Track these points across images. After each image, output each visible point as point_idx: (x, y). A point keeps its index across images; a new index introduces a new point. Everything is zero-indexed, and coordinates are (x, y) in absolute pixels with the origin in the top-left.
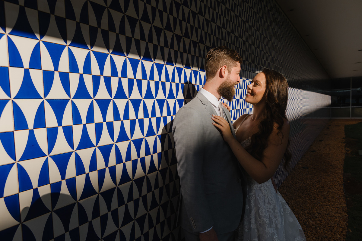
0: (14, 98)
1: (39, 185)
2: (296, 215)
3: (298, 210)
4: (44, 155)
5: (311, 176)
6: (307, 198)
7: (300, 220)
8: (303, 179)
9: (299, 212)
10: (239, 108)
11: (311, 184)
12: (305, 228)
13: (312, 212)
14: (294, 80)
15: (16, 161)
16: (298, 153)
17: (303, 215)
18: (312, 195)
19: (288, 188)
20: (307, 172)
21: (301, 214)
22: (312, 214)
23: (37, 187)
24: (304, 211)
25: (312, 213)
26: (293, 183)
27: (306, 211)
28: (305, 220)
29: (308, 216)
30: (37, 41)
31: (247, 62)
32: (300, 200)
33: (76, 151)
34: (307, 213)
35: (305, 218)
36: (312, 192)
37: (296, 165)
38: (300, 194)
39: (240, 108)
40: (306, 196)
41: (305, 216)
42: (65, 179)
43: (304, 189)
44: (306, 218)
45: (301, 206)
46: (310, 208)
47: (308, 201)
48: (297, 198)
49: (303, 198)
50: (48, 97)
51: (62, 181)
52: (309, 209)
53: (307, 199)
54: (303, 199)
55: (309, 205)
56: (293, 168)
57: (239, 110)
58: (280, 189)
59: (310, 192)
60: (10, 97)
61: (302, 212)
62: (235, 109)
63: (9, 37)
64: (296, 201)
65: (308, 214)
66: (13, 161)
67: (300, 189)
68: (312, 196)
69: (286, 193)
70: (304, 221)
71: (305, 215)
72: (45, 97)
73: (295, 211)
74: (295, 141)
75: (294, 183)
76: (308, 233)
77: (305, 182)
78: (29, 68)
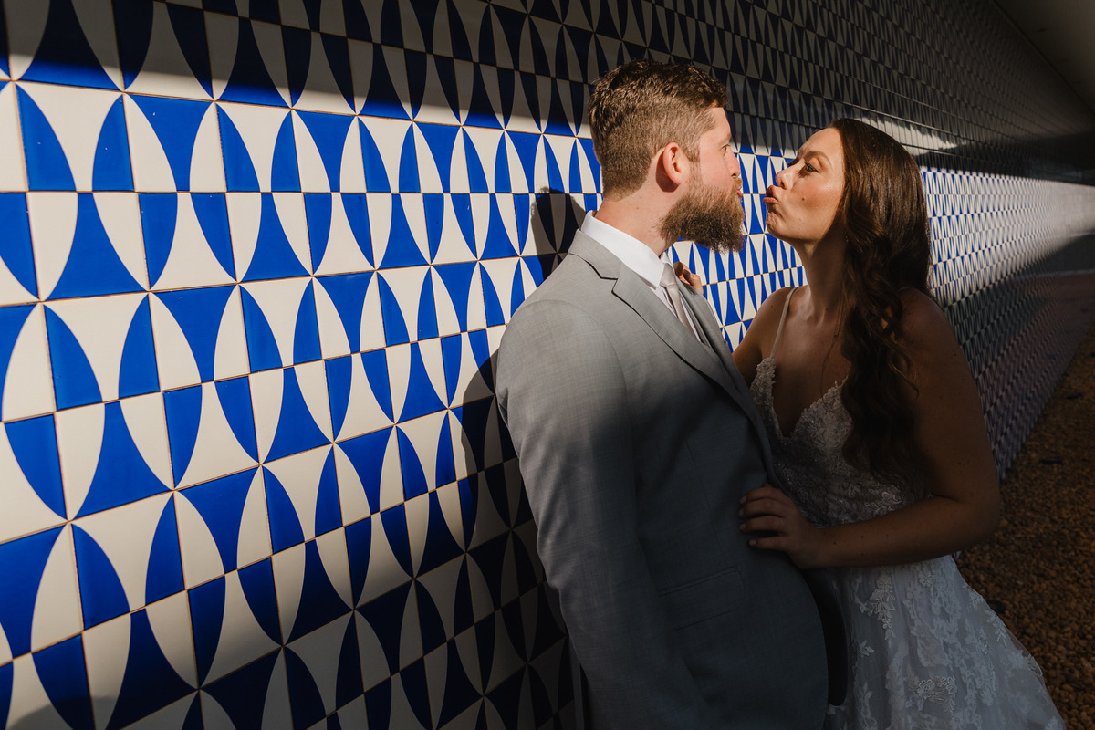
0: (50, 299)
1: (151, 598)
2: (1035, 650)
3: (1038, 626)
4: (159, 488)
5: (1074, 490)
6: (1068, 578)
7: (1050, 665)
8: (1049, 505)
9: (1044, 633)
10: (780, 267)
11: (1075, 520)
12: (1071, 696)
13: (1089, 628)
14: (977, 145)
15: (66, 518)
16: (1022, 408)
17: (1057, 644)
18: (1085, 562)
19: (997, 546)
20: (1060, 477)
21: (1051, 641)
22: (1089, 637)
23: (144, 603)
24: (1062, 627)
25: (1089, 633)
26: (1015, 525)
27: (1069, 629)
28: (1070, 664)
29: (1077, 647)
30: (114, 96)
31: (795, 94)
32: (1044, 585)
33: (267, 466)
34: (1073, 636)
35: (1068, 657)
36: (1081, 551)
37: (1018, 454)
38: (1042, 563)
39: (786, 266)
40: (1064, 568)
41: (1068, 649)
42: (236, 569)
43: (1055, 543)
44: (1072, 653)
45: (1048, 612)
46: (1080, 613)
47: (1071, 586)
48: (1033, 583)
49: (1054, 578)
50: (159, 286)
51: (228, 576)
52: (1079, 619)
53: (1068, 582)
54: (1054, 582)
55: (1078, 602)
56: (1009, 466)
57: (781, 274)
58: (969, 555)
59: (1075, 550)
60: (37, 295)
61: (1053, 634)
62: (766, 270)
63: (24, 91)
64: (1030, 592)
65: (1075, 640)
66: (58, 520)
67: (1040, 545)
68: (1086, 565)
69: (993, 566)
70: (1063, 667)
71: (1066, 644)
72: (151, 286)
73: (1028, 631)
74: (1006, 366)
75: (1017, 523)
76: (1084, 714)
77: (1056, 518)
78: (94, 191)
